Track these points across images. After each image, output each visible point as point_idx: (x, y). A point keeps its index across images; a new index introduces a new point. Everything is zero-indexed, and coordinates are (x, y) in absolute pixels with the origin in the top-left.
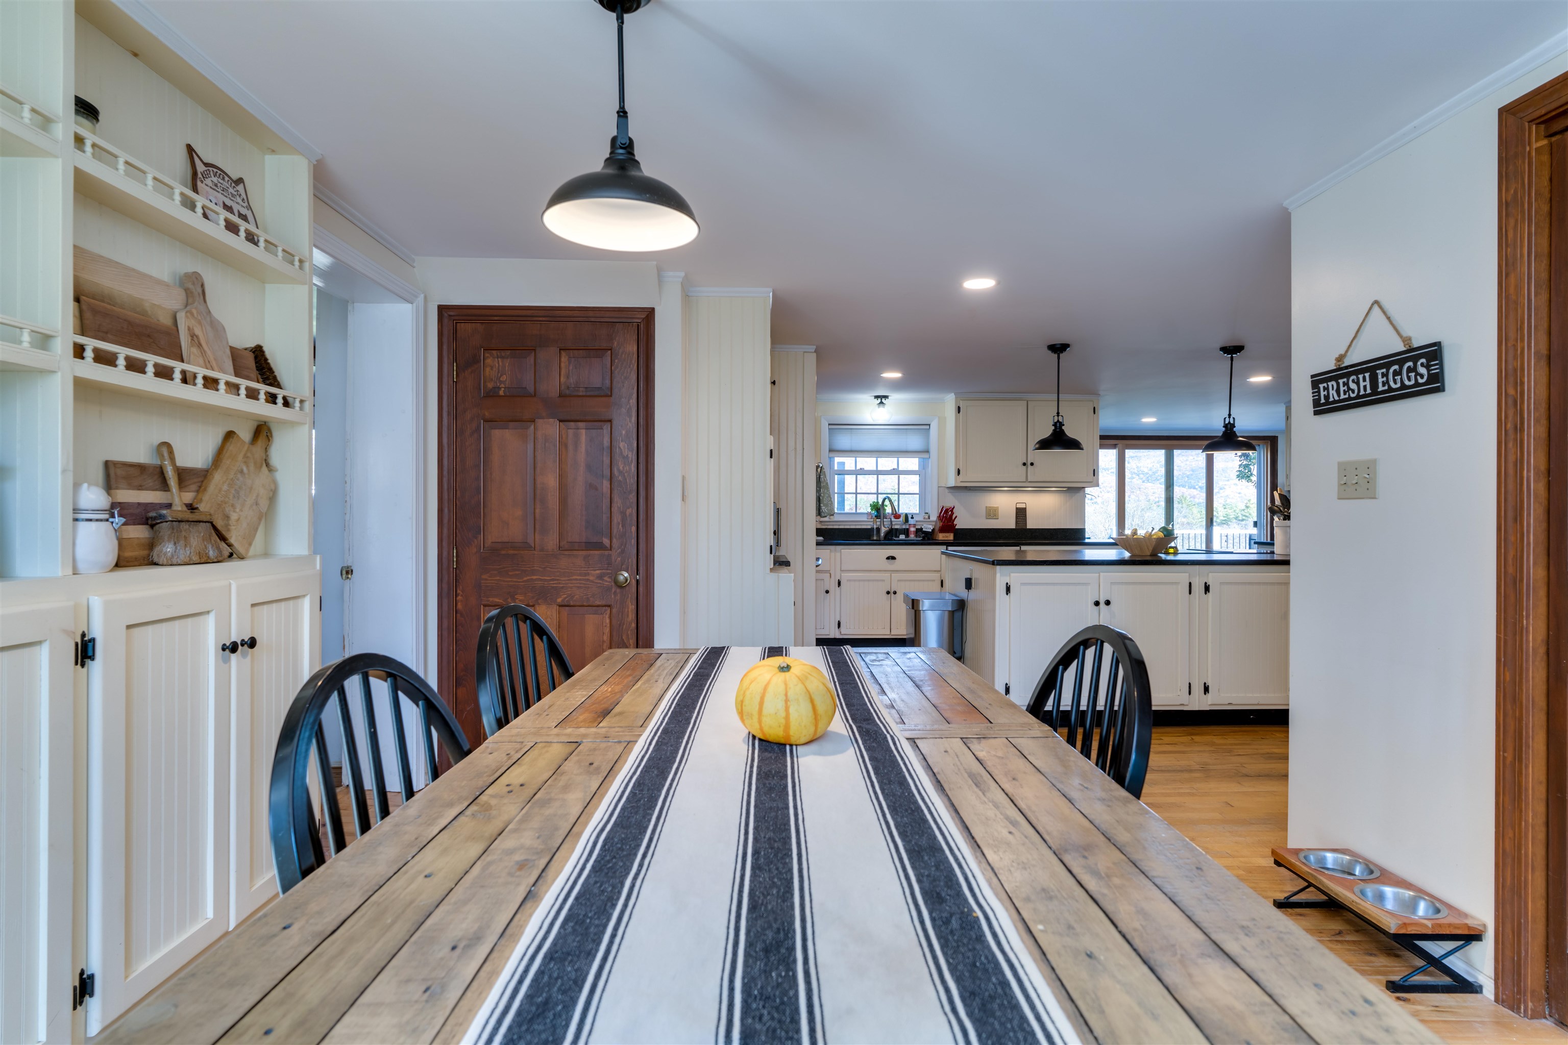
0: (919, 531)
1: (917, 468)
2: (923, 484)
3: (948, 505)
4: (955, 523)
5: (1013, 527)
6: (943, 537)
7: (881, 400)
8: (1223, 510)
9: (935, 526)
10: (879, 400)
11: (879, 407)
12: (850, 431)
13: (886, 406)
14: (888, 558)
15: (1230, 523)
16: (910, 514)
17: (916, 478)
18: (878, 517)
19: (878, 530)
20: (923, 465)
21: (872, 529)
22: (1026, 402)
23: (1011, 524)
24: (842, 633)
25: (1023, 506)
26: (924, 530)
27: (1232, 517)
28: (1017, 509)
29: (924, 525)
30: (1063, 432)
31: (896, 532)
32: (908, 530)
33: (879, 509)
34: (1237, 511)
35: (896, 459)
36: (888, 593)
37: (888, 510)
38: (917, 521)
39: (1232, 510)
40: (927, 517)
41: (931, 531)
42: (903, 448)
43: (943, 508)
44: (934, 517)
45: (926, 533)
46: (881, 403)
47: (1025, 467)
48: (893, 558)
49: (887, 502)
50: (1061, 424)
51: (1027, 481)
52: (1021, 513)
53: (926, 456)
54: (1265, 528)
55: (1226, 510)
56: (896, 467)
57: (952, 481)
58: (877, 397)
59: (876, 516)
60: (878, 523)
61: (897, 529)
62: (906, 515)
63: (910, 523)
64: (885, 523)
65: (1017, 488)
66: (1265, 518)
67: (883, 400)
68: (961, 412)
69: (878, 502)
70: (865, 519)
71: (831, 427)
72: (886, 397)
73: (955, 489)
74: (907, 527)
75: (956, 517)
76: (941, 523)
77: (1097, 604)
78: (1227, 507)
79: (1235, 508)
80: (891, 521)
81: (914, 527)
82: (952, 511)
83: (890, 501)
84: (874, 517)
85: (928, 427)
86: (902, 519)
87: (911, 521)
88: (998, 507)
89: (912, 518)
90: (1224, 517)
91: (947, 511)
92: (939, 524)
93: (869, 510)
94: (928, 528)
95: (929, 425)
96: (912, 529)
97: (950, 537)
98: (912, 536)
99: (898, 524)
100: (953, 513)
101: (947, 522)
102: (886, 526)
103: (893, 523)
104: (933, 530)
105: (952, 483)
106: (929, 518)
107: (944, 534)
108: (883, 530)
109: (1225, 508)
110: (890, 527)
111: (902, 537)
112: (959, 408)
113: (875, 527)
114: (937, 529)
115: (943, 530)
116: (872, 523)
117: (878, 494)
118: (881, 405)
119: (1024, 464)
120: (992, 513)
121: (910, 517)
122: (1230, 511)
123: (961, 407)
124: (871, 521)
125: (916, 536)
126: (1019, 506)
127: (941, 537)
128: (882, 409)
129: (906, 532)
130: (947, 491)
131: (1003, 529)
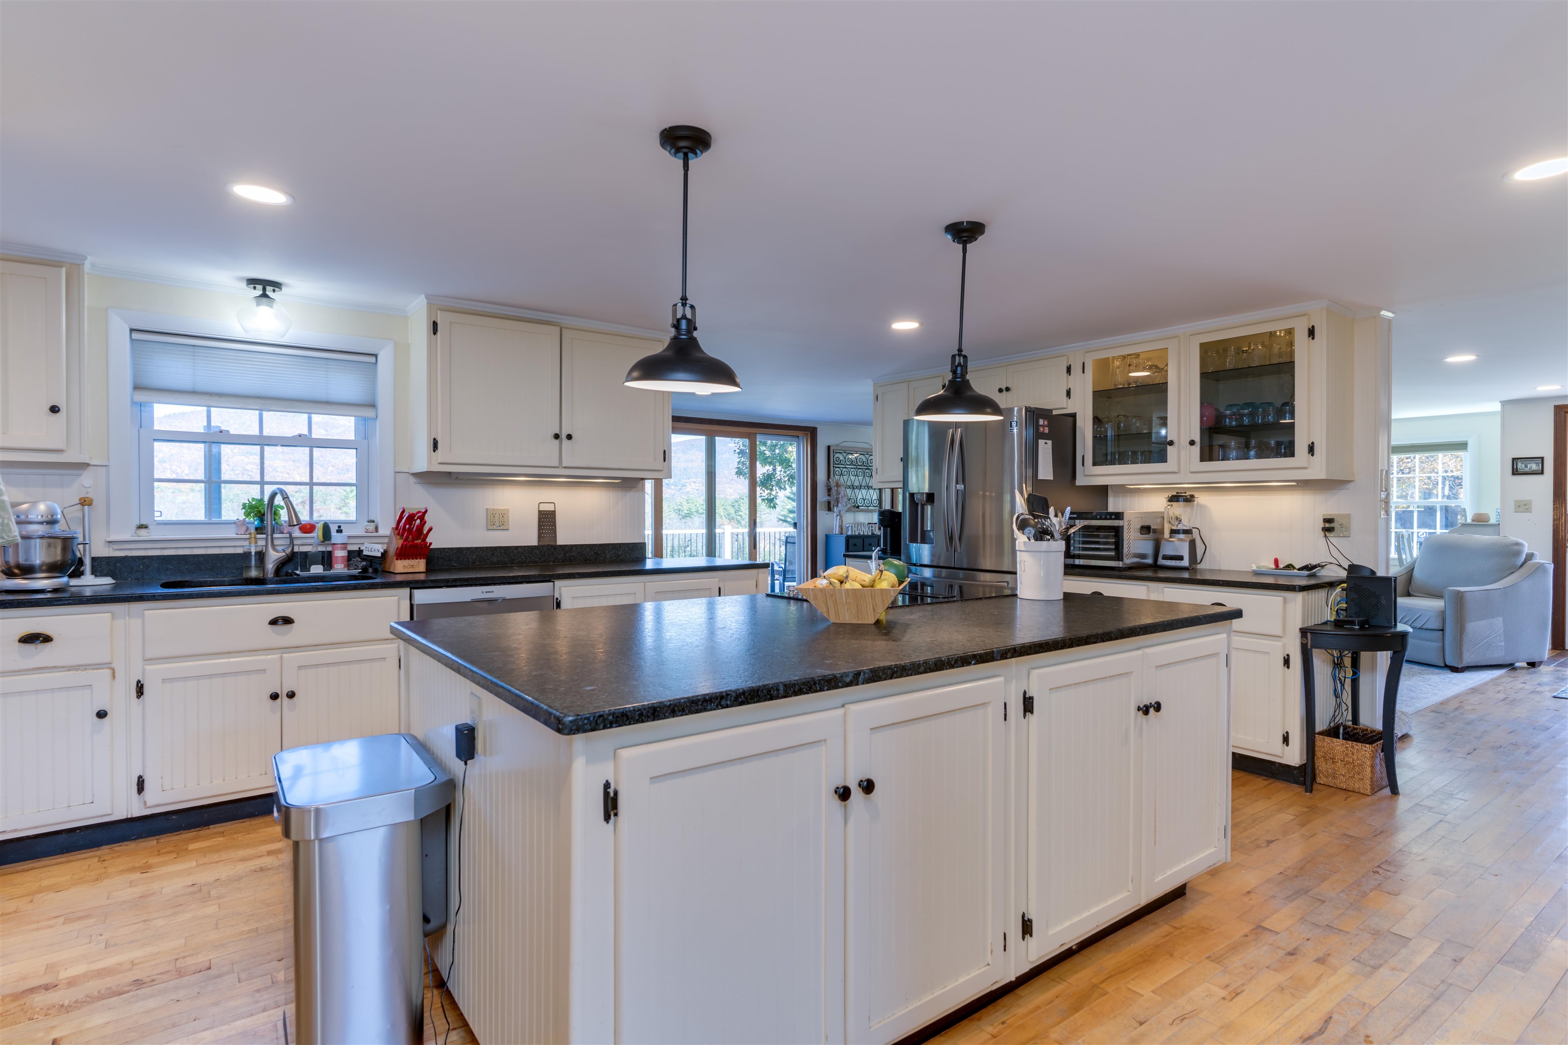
0: (354, 556)
1: (351, 436)
2: (364, 468)
3: (414, 506)
4: (428, 540)
5: (534, 542)
6: (405, 567)
7: (264, 289)
8: (686, 504)
9: (389, 544)
10: (259, 292)
11: (258, 305)
12: (191, 349)
13: (275, 305)
14: (274, 622)
15: (692, 516)
16: (334, 522)
17: (349, 458)
18: (260, 530)
19: (261, 556)
20: (365, 429)
21: (246, 556)
22: (558, 329)
23: (530, 538)
24: (148, 804)
25: (550, 508)
26: (365, 553)
27: (693, 510)
28: (540, 512)
29: (366, 545)
30: (693, 342)
31: (305, 559)
32: (330, 554)
33: (264, 515)
34: (698, 506)
35: (306, 416)
36: (274, 697)
37: (284, 515)
38: (349, 537)
39: (694, 505)
40: (372, 527)
41: (379, 555)
42: (321, 395)
43: (403, 511)
44: (386, 528)
45: (371, 559)
46: (264, 295)
47: (557, 442)
48: (288, 621)
49: (278, 500)
50: (691, 326)
51: (560, 465)
52: (547, 520)
53: (369, 413)
54: (805, 530)
55: (689, 504)
56: (306, 432)
57: (422, 462)
58: (253, 282)
59: (256, 529)
60: (262, 543)
61: (305, 554)
62: (326, 528)
63: (333, 541)
64: (276, 542)
65: (540, 480)
66: (805, 518)
67: (269, 292)
68: (439, 333)
69: (261, 500)
70: (233, 535)
71: (136, 336)
72: (276, 285)
73: (429, 478)
74: (329, 549)
75: (430, 530)
76: (401, 542)
77: (844, 794)
78: (690, 502)
79: (696, 503)
80: (291, 539)
81: (345, 548)
82: (422, 518)
83: (286, 498)
84: (253, 531)
85: (373, 360)
86: (318, 533)
87: (336, 538)
88: (507, 510)
89: (339, 531)
90: (688, 511)
91: (411, 518)
92: (397, 543)
93: (242, 517)
94: (374, 549)
95: (376, 356)
96: (340, 553)
97: (420, 565)
98: (339, 568)
99: (309, 544)
100: (423, 522)
101: (413, 540)
102: (278, 548)
103: (296, 542)
104: (385, 554)
105: (422, 465)
106: (377, 529)
107: (407, 562)
108: (274, 557)
109: (688, 503)
110: (289, 551)
111: (317, 569)
112: (435, 324)
113: (253, 551)
114: (392, 551)
115: (404, 553)
116: (246, 543)
117: (262, 483)
118: (264, 299)
119: (557, 436)
120: (497, 520)
121: (333, 528)
122: (692, 505)
123: (439, 322)
124: (245, 539)
125: (348, 566)
126: (544, 507)
127: (401, 566)
128: (264, 310)
129: (327, 559)
130: (412, 480)
131: (517, 548)
